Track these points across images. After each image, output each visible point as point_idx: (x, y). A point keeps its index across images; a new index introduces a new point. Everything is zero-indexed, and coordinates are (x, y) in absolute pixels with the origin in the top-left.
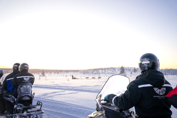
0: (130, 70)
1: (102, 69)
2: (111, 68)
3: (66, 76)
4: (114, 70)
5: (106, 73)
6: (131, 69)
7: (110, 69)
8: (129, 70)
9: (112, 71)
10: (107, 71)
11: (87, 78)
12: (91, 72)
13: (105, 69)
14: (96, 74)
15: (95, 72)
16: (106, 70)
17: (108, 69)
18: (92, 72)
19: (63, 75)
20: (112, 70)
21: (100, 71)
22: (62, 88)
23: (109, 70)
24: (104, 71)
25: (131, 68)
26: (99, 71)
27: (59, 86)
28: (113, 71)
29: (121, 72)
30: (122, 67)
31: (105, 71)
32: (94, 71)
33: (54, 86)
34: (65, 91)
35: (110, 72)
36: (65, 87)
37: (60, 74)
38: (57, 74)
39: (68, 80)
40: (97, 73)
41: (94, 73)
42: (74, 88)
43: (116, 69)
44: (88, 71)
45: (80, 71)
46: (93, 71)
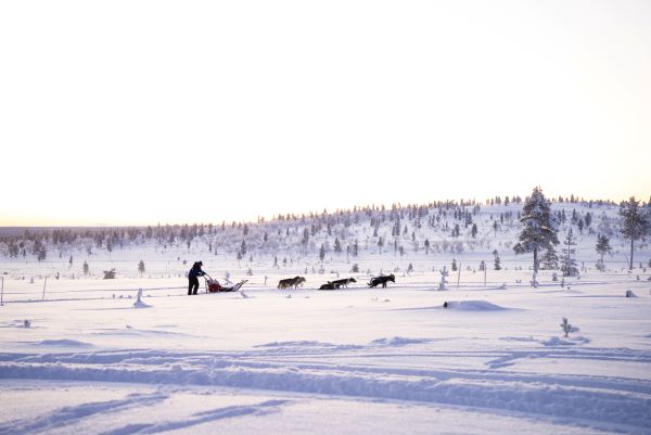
0: (588, 219)
1: (373, 217)
2: (438, 205)
3: (110, 275)
4: (462, 223)
5: (404, 242)
6: (596, 212)
7: (434, 212)
8: (583, 222)
9: (445, 229)
10: (411, 230)
11: (285, 283)
12: (296, 240)
13: (395, 215)
14: (327, 257)
15: (321, 239)
16: (405, 223)
17: (418, 213)
18: (304, 242)
19: (78, 265)
20: (451, 223)
21: (362, 233)
22: (118, 367)
23: (424, 222)
24: (385, 230)
25: (591, 204)
26: (352, 228)
27: (89, 352)
28: (456, 232)
29: (524, 235)
30: (537, 194)
31: (396, 231)
32: (315, 230)
33: (47, 358)
34: (160, 398)
35: (435, 237)
36: (145, 356)
37: (55, 261)
38: (32, 258)
39: (139, 304)
40: (338, 248)
41: (319, 246)
42: (224, 364)
43: (475, 219)
44: (273, 234)
45: (211, 230)
46: (306, 233)
